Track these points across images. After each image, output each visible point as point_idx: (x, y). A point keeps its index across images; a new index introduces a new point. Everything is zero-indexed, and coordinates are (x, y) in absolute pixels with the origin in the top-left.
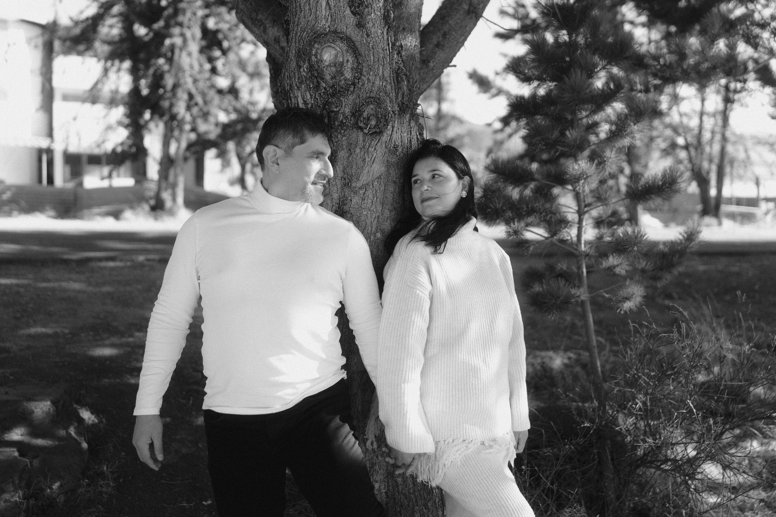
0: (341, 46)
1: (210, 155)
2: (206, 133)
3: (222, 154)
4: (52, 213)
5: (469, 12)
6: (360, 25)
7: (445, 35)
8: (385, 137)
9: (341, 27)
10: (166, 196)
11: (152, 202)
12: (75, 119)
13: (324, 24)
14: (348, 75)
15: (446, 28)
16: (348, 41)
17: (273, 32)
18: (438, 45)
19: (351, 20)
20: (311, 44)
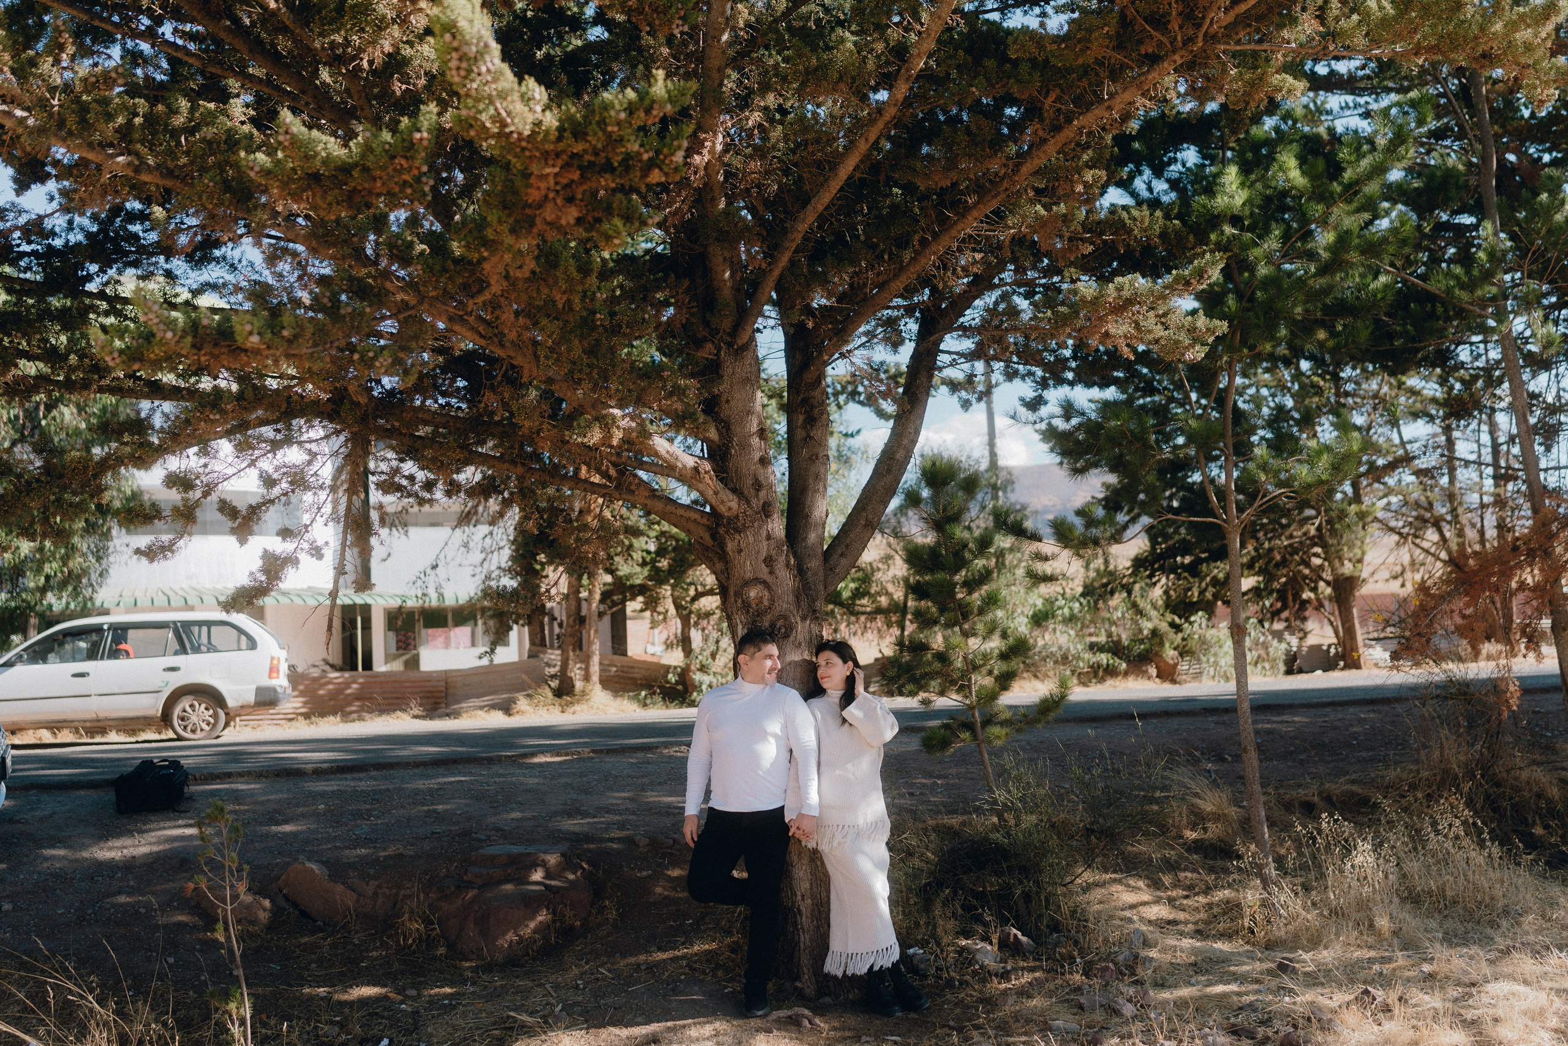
0: (760, 587)
1: (633, 606)
2: (629, 577)
3: (652, 604)
4: (416, 711)
5: (866, 526)
6: (771, 573)
7: (847, 546)
8: (792, 639)
9: (760, 576)
10: (576, 672)
11: (554, 684)
12: (435, 567)
13: (749, 575)
14: (766, 603)
15: (848, 541)
16: (764, 583)
17: (719, 566)
18: (842, 555)
19: (765, 570)
20: (742, 587)
